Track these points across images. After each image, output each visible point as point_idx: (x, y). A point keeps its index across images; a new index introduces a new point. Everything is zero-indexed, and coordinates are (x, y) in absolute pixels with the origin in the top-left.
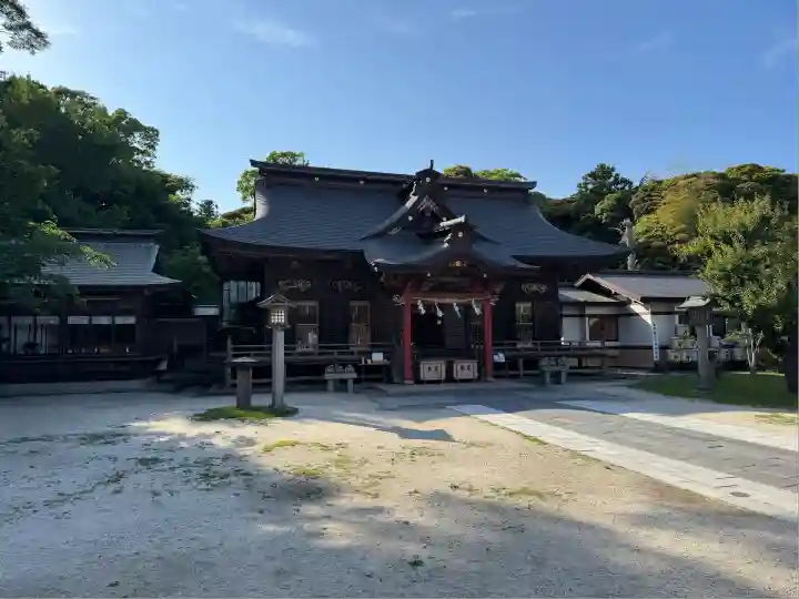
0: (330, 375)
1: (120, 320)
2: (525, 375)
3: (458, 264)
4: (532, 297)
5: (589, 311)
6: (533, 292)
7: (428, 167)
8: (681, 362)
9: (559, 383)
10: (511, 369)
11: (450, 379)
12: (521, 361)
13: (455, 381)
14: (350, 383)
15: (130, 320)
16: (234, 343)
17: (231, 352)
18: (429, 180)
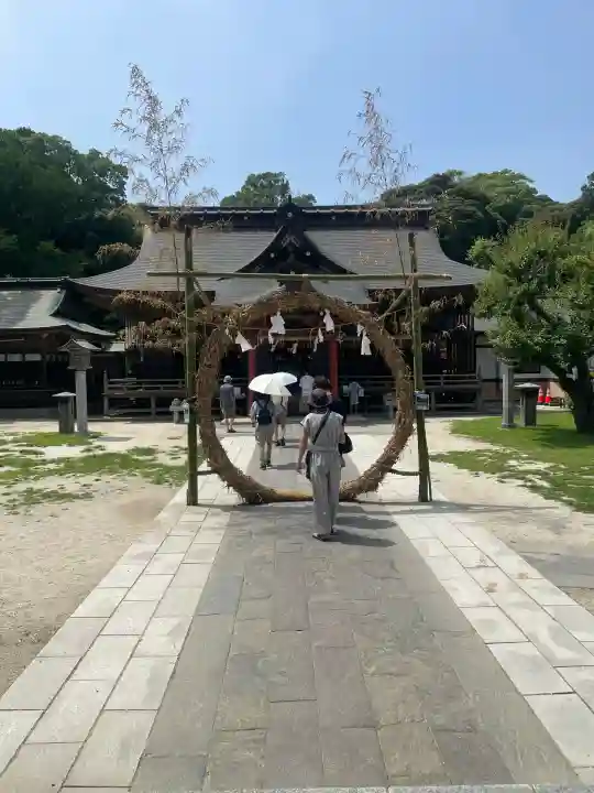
1: (30, 358)
15: (37, 357)
16: (109, 378)
17: (106, 386)
18: (290, 215)
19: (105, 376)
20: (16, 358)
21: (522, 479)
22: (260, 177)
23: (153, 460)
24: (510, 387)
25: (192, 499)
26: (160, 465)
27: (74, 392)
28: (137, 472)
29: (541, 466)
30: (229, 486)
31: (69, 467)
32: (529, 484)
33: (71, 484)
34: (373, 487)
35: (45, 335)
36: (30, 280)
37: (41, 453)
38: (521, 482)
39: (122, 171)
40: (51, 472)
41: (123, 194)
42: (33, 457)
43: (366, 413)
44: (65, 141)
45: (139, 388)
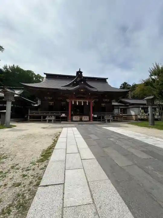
0: (47, 118)
2: (102, 121)
3: (82, 90)
4: (106, 102)
5: (120, 107)
6: (106, 101)
7: (79, 70)
8: (142, 119)
9: (109, 122)
10: (98, 119)
11: (81, 120)
12: (101, 117)
13: (82, 121)
14: (53, 121)
19: (29, 110)
45: (39, 114)
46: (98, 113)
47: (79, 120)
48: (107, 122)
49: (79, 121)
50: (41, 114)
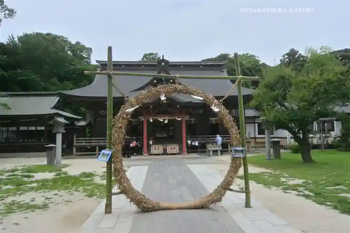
1: (39, 128)
3: (165, 101)
11: (165, 153)
13: (168, 154)
15: (43, 128)
16: (76, 137)
17: (75, 141)
18: (163, 64)
19: (75, 136)
20: (33, 128)
21: (296, 190)
22: (148, 54)
23: (91, 180)
24: (269, 140)
25: (108, 209)
26: (95, 184)
27: (55, 144)
28: (81, 189)
29: (299, 181)
30: (131, 201)
31: (44, 185)
32: (301, 193)
33: (39, 198)
34: (220, 200)
35: (47, 117)
36: (37, 93)
37: (32, 177)
38: (296, 192)
39: (90, 50)
40: (32, 189)
41: (89, 59)
42: (26, 179)
43: (199, 153)
44: (65, 38)
45: (91, 142)
46: (202, 137)
47: (162, 152)
48: (213, 155)
49: (162, 154)
50: (94, 142)
